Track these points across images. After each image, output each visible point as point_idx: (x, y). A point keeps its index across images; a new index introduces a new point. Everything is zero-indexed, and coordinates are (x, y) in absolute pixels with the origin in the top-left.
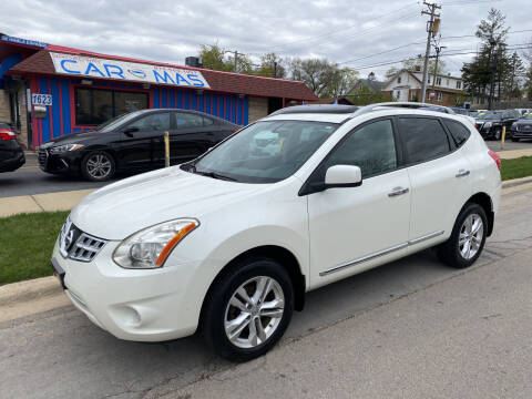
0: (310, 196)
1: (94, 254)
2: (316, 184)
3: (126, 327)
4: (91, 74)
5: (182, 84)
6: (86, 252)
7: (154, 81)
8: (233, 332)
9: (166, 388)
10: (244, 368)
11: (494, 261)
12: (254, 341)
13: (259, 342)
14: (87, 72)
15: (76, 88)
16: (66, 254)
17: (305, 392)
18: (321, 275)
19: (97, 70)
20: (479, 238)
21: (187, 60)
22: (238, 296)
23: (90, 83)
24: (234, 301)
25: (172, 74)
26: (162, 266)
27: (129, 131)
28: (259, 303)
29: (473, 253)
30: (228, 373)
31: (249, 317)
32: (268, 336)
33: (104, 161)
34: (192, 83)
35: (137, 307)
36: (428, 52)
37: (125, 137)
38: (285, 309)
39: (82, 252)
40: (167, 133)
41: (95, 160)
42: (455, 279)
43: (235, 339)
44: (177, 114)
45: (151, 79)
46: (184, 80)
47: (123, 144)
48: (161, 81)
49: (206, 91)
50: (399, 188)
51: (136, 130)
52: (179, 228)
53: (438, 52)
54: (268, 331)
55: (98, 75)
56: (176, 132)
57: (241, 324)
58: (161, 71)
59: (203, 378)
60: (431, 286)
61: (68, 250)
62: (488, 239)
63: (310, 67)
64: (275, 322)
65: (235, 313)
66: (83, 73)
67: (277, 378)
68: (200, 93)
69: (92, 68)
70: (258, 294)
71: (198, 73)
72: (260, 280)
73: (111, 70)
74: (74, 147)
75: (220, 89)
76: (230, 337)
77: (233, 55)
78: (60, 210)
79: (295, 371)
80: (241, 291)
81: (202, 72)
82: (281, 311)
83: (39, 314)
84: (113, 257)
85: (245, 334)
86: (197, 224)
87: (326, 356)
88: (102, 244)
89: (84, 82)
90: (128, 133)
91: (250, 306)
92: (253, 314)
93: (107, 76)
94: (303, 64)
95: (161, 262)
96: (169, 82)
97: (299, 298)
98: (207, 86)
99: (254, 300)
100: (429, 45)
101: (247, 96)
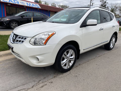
0: (83, 28)
1: (23, 41)
2: (84, 25)
3: (34, 63)
4: (10, 2)
5: (34, 7)
6: (20, 41)
7: (27, 5)
8: (63, 65)
9: (45, 80)
10: (65, 74)
11: (116, 49)
12: (67, 67)
13: (69, 67)
14: (9, 2)
15: (6, 6)
16: (13, 42)
17: (84, 80)
18: (84, 50)
19: (12, 1)
20: (114, 43)
21: (35, 1)
22: (64, 55)
23: (10, 5)
24: (63, 56)
25: (31, 4)
26: (45, 45)
27: (22, 16)
28: (69, 57)
29: (112, 47)
30: (61, 76)
31: (67, 61)
32: (71, 66)
33: (16, 24)
34: (36, 7)
35: (38, 57)
36: (90, 4)
37: (21, 18)
38: (75, 59)
39: (19, 41)
40: (32, 17)
41: (13, 23)
42: (109, 53)
43: (63, 66)
44: (34, 13)
45: (26, 5)
46: (34, 6)
47: (21, 20)
48: (29, 6)
49: (40, 9)
50: (101, 28)
51: (24, 16)
52: (50, 34)
53: (92, 4)
54: (71, 64)
55: (12, 3)
56: (34, 17)
57: (65, 62)
58: (28, 3)
59: (54, 77)
60: (104, 54)
61: (13, 41)
62: (115, 43)
63: (63, 7)
64: (72, 62)
65: (63, 59)
66: (8, 2)
67: (75, 77)
68: (39, 9)
69: (10, 1)
70: (69, 54)
71: (38, 5)
72: (70, 50)
73: (15, 2)
74: (7, 19)
75: (43, 9)
76: (62, 66)
77: (44, 2)
78: (5, 34)
79: (79, 75)
80: (65, 53)
81: (39, 4)
82: (74, 59)
83: (3, 61)
84: (30, 42)
85: (65, 65)
86: (55, 33)
87: (86, 71)
88: (26, 38)
89: (8, 4)
90: (22, 17)
91: (67, 57)
92: (68, 60)
93: (14, 3)
94: (61, 6)
95: (45, 43)
96: (31, 6)
97: (78, 56)
98: (40, 8)
99: (68, 56)
100: (91, 3)
101: (50, 11)
